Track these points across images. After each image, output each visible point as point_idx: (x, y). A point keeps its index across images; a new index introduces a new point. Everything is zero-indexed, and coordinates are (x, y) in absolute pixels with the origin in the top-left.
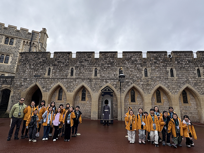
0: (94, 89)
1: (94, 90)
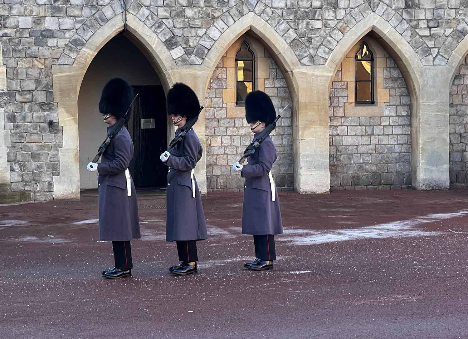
0: (430, 44)
1: (427, 51)
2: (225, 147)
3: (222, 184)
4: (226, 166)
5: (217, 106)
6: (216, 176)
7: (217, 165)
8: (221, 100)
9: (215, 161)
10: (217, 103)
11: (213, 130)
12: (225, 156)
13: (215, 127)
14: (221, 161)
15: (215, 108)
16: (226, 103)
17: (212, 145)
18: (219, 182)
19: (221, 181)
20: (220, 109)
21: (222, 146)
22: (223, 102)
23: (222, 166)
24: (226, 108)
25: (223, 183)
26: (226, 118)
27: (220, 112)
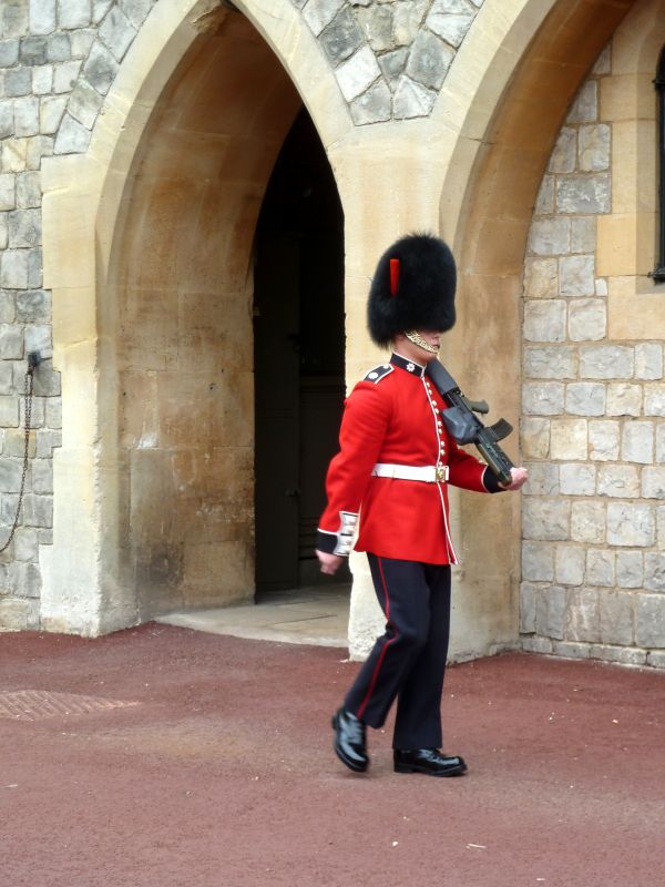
2: (599, 463)
3: (586, 625)
4: (600, 546)
5: (575, 293)
6: (566, 586)
7: (568, 540)
8: (590, 267)
9: (564, 523)
10: (578, 278)
11: (560, 391)
12: (598, 505)
13: (566, 381)
14: (584, 528)
15: (568, 299)
16: (606, 278)
17: (556, 455)
18: (575, 614)
19: (583, 608)
20: (585, 301)
21: (589, 461)
22: (595, 272)
23: (588, 544)
24: (605, 299)
25: (591, 620)
26: (605, 341)
27: (584, 315)
